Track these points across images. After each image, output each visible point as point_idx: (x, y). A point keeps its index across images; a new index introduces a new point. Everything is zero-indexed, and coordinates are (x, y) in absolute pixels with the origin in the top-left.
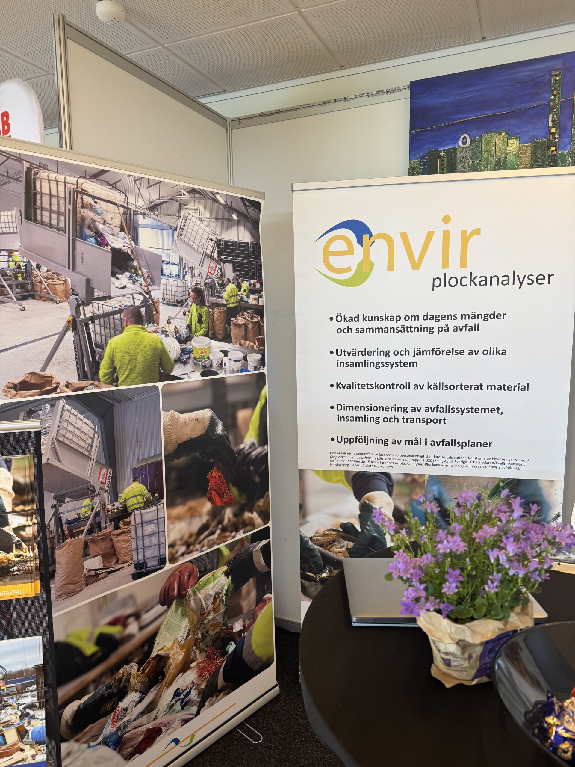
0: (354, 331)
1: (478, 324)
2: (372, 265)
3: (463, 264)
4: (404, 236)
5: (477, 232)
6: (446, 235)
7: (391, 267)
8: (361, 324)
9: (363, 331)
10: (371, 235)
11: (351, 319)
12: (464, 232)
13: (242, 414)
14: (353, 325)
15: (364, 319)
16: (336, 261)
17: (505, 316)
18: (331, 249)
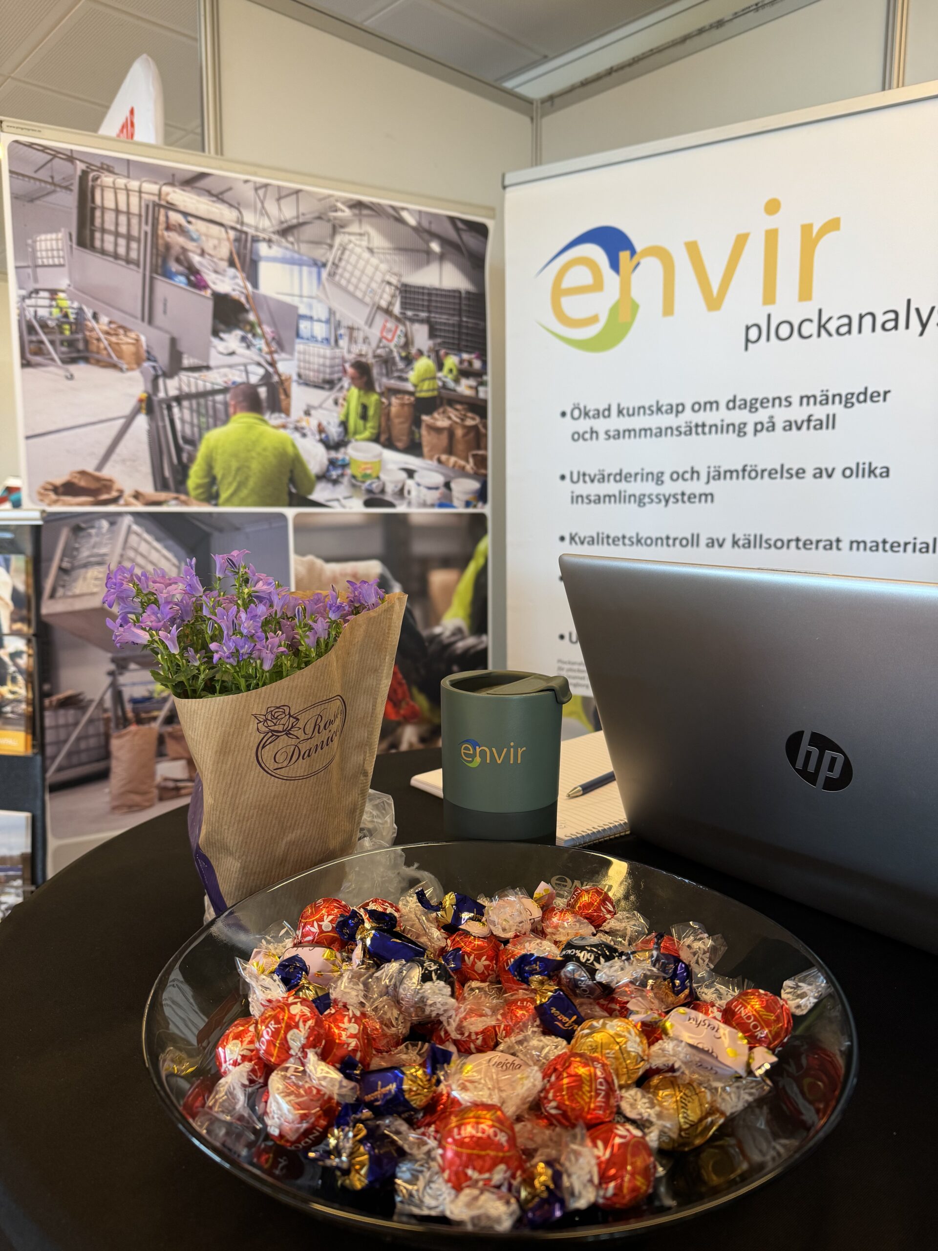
0: (602, 436)
1: (834, 416)
2: (635, 307)
3: (805, 293)
4: (693, 249)
5: (833, 225)
6: (772, 237)
7: (668, 309)
8: (616, 423)
9: (618, 435)
10: (633, 252)
11: (598, 414)
12: (806, 229)
13: (438, 578)
14: (601, 425)
15: (620, 412)
16: (573, 306)
17: (888, 395)
18: (566, 283)
